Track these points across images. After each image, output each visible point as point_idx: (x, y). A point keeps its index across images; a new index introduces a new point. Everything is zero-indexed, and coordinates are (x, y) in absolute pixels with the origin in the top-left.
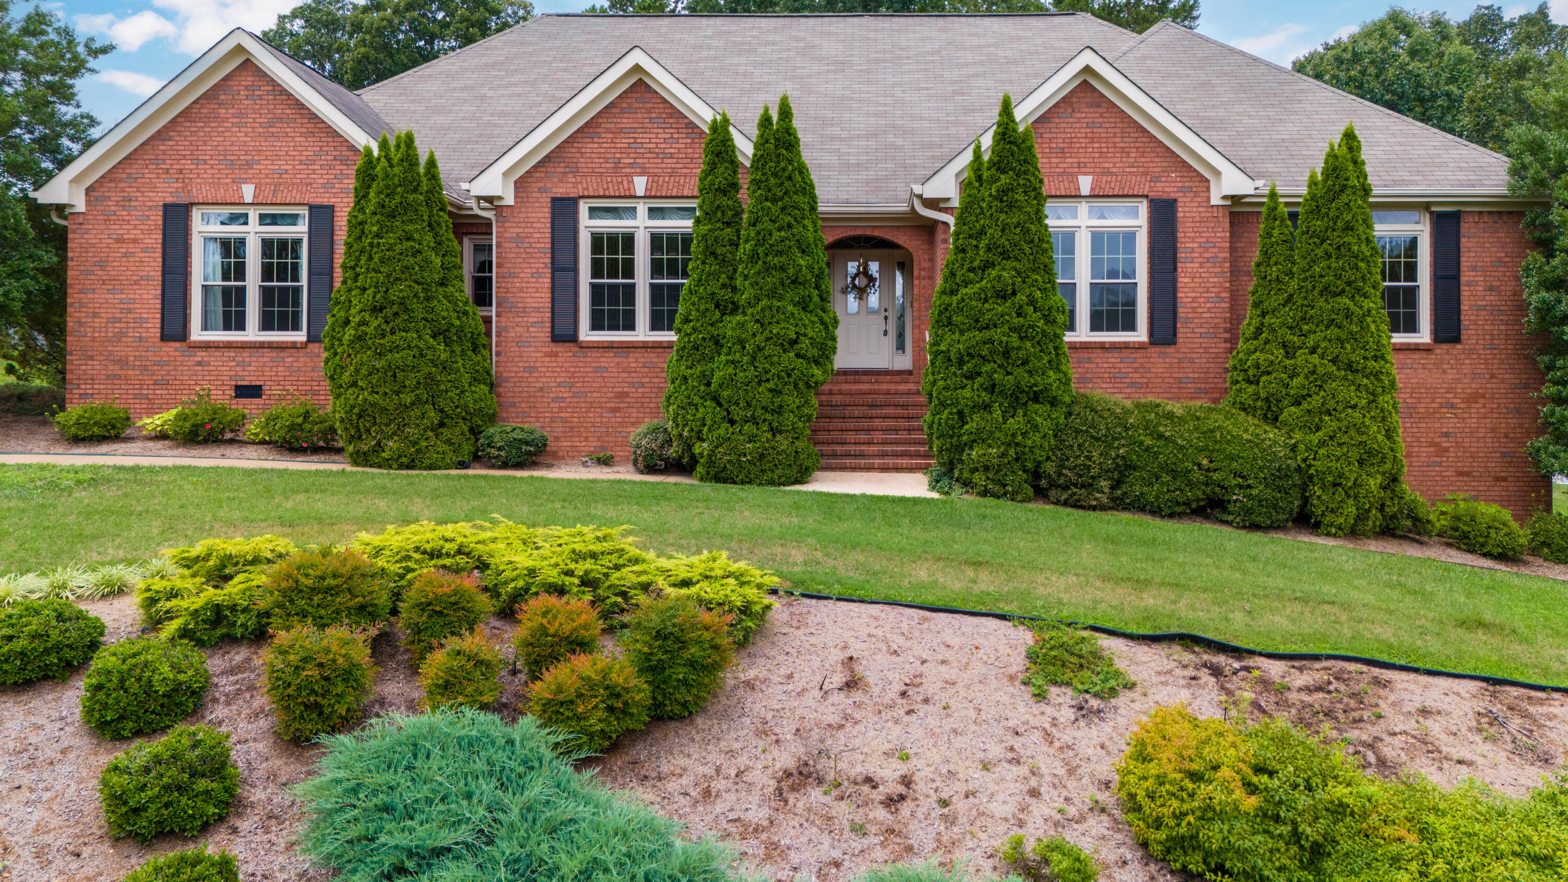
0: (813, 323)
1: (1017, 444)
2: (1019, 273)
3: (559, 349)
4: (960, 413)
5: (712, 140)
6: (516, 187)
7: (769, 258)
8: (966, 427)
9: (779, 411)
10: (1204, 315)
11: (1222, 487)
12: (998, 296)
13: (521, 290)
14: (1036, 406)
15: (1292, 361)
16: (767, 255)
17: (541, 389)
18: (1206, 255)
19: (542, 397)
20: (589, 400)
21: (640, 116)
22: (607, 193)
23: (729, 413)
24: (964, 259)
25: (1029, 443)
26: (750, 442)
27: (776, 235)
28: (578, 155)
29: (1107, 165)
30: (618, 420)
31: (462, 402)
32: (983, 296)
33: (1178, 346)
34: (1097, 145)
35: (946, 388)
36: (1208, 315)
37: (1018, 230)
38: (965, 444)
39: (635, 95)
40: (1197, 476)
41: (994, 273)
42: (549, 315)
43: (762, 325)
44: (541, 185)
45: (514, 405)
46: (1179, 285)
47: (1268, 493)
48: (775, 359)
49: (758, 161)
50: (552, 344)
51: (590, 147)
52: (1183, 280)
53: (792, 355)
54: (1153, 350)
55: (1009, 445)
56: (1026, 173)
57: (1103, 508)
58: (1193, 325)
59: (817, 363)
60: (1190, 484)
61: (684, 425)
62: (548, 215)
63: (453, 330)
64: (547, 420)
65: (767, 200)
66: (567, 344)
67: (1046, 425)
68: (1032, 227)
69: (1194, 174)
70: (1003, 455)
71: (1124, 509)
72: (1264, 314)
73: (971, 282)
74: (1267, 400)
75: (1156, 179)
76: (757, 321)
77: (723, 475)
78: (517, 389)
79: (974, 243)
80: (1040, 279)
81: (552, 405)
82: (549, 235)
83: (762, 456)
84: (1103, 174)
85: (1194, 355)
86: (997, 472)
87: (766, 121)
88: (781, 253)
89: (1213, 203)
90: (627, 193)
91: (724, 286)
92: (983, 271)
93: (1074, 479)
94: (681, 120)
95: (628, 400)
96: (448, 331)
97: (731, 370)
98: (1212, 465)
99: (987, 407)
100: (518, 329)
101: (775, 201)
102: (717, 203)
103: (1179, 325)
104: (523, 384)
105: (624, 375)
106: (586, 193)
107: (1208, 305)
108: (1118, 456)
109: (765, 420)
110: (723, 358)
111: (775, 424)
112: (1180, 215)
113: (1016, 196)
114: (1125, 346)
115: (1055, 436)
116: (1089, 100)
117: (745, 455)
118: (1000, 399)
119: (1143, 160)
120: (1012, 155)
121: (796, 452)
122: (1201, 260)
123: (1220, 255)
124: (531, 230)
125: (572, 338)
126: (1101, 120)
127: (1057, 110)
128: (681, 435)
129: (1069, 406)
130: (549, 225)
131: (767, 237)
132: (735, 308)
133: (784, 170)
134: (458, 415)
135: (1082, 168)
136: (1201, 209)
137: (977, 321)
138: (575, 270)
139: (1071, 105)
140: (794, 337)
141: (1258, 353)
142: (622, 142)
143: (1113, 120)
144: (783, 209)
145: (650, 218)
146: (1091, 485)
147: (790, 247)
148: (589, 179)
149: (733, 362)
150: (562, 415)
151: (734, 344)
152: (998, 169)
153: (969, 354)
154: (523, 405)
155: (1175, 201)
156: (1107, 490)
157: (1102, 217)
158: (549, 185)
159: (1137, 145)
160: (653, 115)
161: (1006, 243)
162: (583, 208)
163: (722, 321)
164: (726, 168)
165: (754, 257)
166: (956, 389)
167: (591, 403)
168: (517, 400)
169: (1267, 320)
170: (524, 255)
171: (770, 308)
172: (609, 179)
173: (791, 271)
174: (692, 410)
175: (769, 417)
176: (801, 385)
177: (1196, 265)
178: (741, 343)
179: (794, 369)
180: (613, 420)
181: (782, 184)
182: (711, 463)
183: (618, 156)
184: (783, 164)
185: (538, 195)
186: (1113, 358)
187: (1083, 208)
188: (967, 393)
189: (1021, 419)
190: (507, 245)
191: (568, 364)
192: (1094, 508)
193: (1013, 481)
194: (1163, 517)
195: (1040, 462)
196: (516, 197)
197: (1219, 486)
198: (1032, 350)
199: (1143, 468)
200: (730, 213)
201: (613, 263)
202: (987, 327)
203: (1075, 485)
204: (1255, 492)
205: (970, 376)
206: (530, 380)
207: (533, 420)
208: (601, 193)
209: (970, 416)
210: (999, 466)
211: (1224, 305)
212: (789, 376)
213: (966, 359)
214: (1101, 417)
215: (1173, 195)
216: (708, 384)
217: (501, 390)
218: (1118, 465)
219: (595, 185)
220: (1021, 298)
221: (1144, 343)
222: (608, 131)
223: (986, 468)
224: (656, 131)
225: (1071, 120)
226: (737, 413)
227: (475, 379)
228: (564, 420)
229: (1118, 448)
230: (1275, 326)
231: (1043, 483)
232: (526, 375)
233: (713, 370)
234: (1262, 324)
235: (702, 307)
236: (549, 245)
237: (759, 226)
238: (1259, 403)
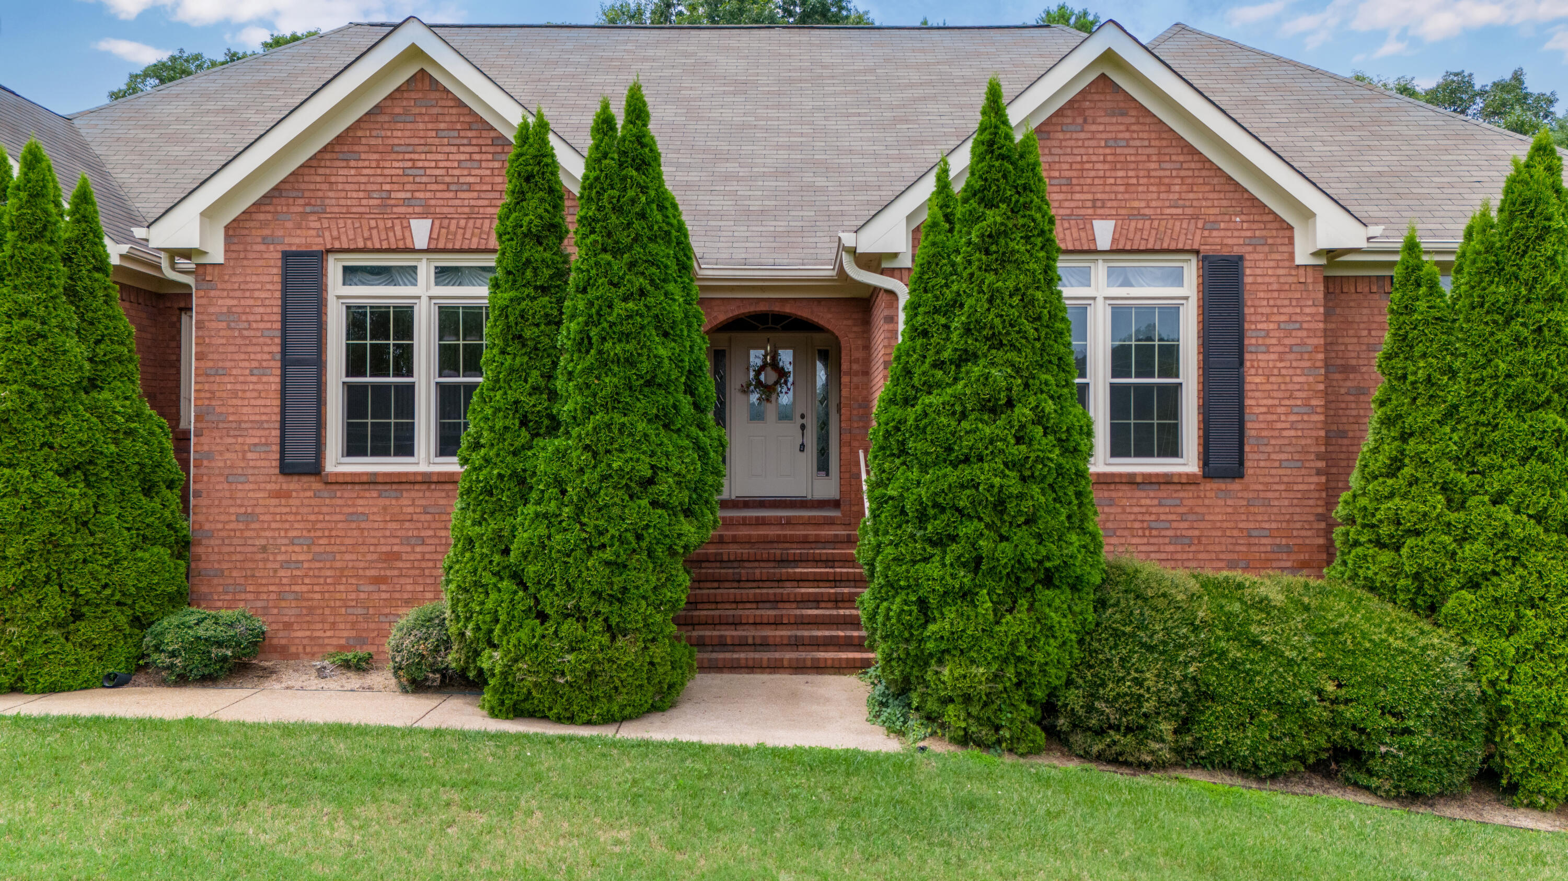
0: (681, 449)
1: (1020, 659)
2: (1018, 371)
3: (292, 486)
4: (922, 603)
5: (520, 155)
6: (227, 236)
7: (608, 345)
8: (932, 627)
9: (621, 598)
10: (1285, 433)
11: (1362, 731)
12: (983, 409)
13: (235, 394)
14: (1050, 593)
15: (1462, 515)
16: (604, 339)
17: (264, 549)
18: (1287, 341)
19: (266, 560)
20: (338, 565)
21: (421, 126)
22: (369, 245)
23: (537, 602)
24: (925, 348)
25: (1039, 657)
26: (573, 650)
27: (620, 309)
28: (325, 187)
29: (1136, 204)
30: (385, 596)
31: (115, 577)
32: (958, 408)
33: (1246, 479)
34: (1121, 174)
35: (898, 560)
36: (1292, 433)
37: (1016, 300)
38: (931, 655)
39: (413, 95)
40: (1318, 712)
41: (976, 370)
42: (277, 433)
43: (595, 454)
44: (267, 232)
45: (221, 573)
46: (1247, 387)
47: (1439, 743)
48: (616, 511)
49: (591, 187)
50: (281, 479)
51: (343, 174)
52: (1253, 379)
53: (644, 502)
54: (1208, 486)
55: (1005, 661)
56: (1026, 206)
57: (1162, 766)
58: (1269, 449)
59: (688, 513)
60: (1308, 727)
61: (468, 619)
62: (278, 279)
63: (102, 462)
64: (273, 596)
65: (605, 250)
66: (305, 479)
67: (1065, 626)
68: (1039, 294)
69: (1270, 217)
70: (996, 677)
71: (1195, 765)
72: (1404, 437)
73: (939, 385)
74: (1417, 576)
75: (1210, 225)
76: (587, 448)
77: (527, 705)
78: (226, 549)
79: (943, 321)
80: (1052, 380)
81: (281, 573)
82: (278, 310)
83: (591, 674)
84: (1130, 217)
85: (1270, 495)
86: (985, 704)
87: (605, 124)
88: (626, 337)
89: (1298, 261)
90: (401, 245)
91: (536, 389)
92: (958, 366)
93: (1114, 718)
94: (485, 134)
95: (400, 564)
96: (91, 462)
97: (542, 530)
98: (1343, 691)
99: (967, 595)
100: (228, 455)
101: (617, 252)
102: (526, 255)
103: (1247, 448)
104: (235, 541)
105: (394, 525)
106: (337, 245)
107: (1293, 418)
108: (1185, 677)
109: (597, 614)
110: (531, 509)
111: (614, 620)
112: (1248, 280)
113: (1012, 244)
114: (1166, 481)
115: (1081, 642)
116: (1109, 105)
117: (563, 674)
118: (990, 582)
119: (1191, 196)
120: (1005, 177)
121: (652, 663)
122: (1281, 349)
123: (1309, 341)
124: (251, 302)
125: (315, 469)
126: (1127, 135)
127: (1060, 120)
128: (462, 634)
129: (1097, 589)
130: (278, 294)
131: (605, 310)
132: (554, 426)
133: (633, 201)
134: (108, 600)
135: (1098, 208)
136: (1281, 272)
137: (949, 449)
138: (319, 363)
139: (1082, 112)
140: (649, 473)
141: (1397, 500)
142: (394, 166)
143: (1145, 135)
144: (632, 265)
145: (437, 284)
146: (1142, 728)
147: (642, 327)
148: (341, 223)
149: (546, 516)
150: (297, 588)
151: (548, 486)
152: (982, 200)
153: (936, 505)
154: (235, 574)
155: (1241, 258)
156: (1170, 737)
157: (1126, 283)
158: (280, 233)
159: (1183, 173)
160: (442, 126)
161: (997, 321)
162: (334, 269)
163: (531, 448)
164: (542, 200)
165: (584, 343)
166: (914, 562)
167: (342, 569)
168: (225, 566)
169: (1412, 446)
170: (239, 341)
171: (609, 426)
172: (373, 223)
173: (644, 367)
174: (478, 596)
175: (604, 608)
176: (659, 551)
177: (1273, 357)
178: (560, 484)
179: (647, 527)
180: (376, 596)
181: (629, 224)
182: (507, 686)
183: (387, 187)
184: (631, 193)
185: (262, 248)
186: (1147, 498)
187: (1100, 270)
188: (933, 569)
189: (1024, 616)
190: (214, 325)
191: (304, 510)
192: (1146, 767)
193: (1012, 721)
194: (1261, 780)
195: (1055, 688)
196: (226, 251)
197: (1354, 728)
198: (1042, 499)
199: (1228, 699)
200: (547, 273)
201: (379, 353)
202: (967, 460)
203: (1117, 728)
204: (1418, 742)
205: (941, 541)
206: (248, 534)
207: (250, 596)
208: (361, 245)
209: (940, 607)
210: (987, 695)
211: (1316, 418)
212: (639, 537)
213: (931, 512)
214: (1155, 609)
215: (1237, 251)
216: (506, 552)
217: (200, 550)
218: (1185, 693)
219: (351, 233)
220: (1023, 412)
221: (1194, 475)
222: (372, 149)
223: (967, 699)
224: (447, 149)
225: (1082, 135)
226: (550, 602)
227: (145, 538)
228: (299, 597)
229: (1186, 664)
230: (1429, 456)
231: (1062, 722)
232: (241, 526)
233: (514, 528)
234: (1402, 452)
235: (499, 425)
236: (278, 325)
237: (592, 293)
238: (1402, 582)
